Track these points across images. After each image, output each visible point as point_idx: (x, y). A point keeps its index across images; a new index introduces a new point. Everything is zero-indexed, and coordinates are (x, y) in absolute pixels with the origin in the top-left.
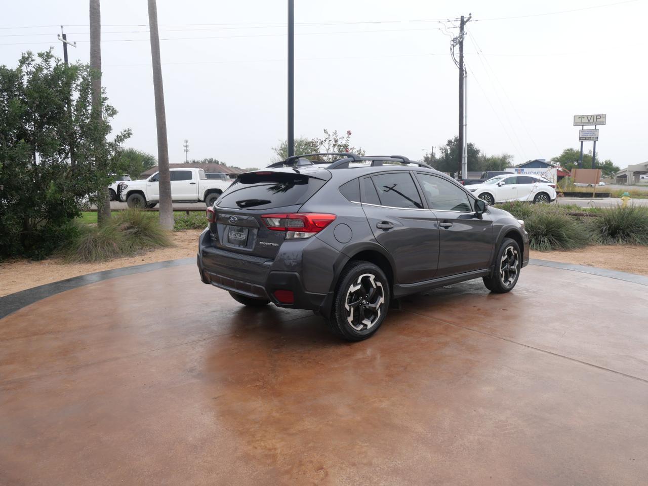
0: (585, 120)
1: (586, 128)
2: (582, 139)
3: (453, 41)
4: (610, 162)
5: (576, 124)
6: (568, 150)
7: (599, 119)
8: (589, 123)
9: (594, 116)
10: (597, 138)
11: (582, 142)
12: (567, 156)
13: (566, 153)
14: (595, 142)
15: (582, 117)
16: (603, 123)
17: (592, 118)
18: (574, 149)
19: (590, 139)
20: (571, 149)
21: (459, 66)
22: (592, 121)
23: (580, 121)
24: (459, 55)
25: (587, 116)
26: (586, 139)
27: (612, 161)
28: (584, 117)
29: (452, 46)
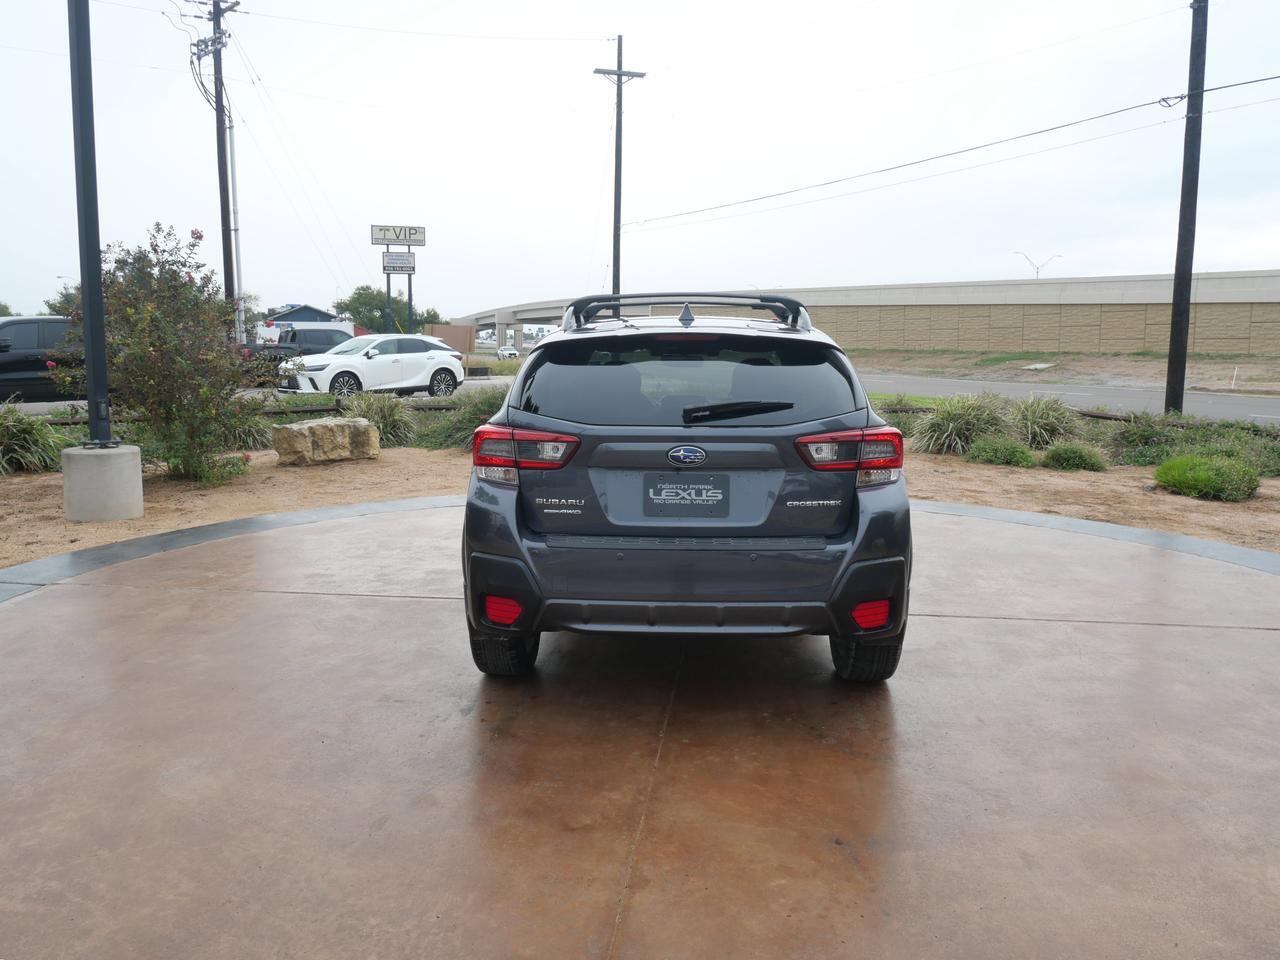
0: (391, 235)
1: (393, 249)
2: (388, 270)
3: (197, 45)
4: (435, 313)
5: (375, 241)
6: (363, 288)
7: (412, 236)
8: (397, 241)
9: (405, 228)
10: (414, 268)
11: (388, 275)
12: (361, 300)
13: (359, 294)
14: (410, 275)
15: (384, 229)
16: (421, 243)
17: (403, 232)
18: (373, 288)
19: (401, 269)
20: (368, 288)
21: (214, 105)
22: (402, 237)
23: (382, 235)
24: (213, 78)
25: (394, 228)
26: (394, 269)
27: (438, 312)
28: (388, 230)
29: (195, 58)
